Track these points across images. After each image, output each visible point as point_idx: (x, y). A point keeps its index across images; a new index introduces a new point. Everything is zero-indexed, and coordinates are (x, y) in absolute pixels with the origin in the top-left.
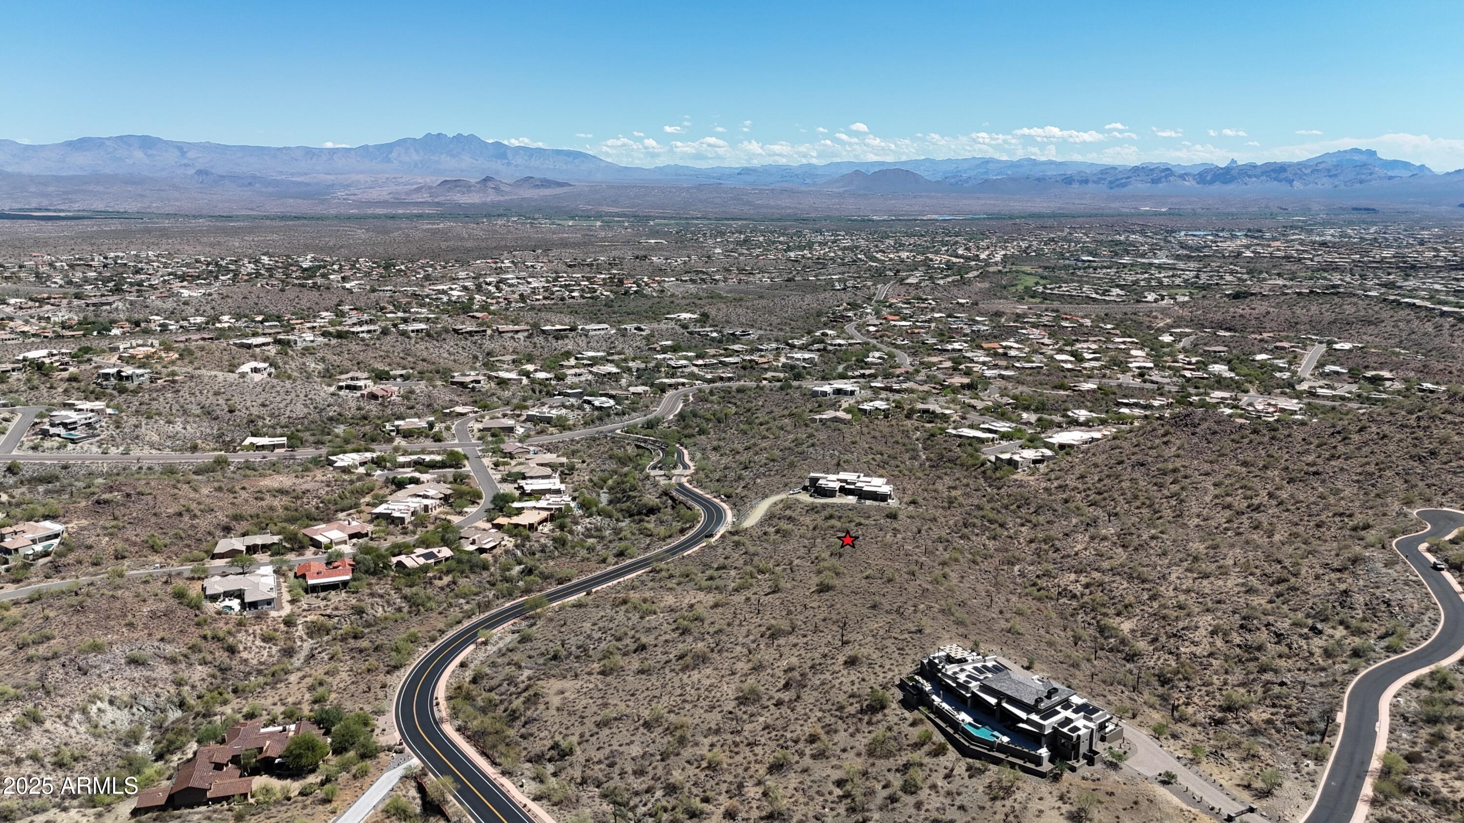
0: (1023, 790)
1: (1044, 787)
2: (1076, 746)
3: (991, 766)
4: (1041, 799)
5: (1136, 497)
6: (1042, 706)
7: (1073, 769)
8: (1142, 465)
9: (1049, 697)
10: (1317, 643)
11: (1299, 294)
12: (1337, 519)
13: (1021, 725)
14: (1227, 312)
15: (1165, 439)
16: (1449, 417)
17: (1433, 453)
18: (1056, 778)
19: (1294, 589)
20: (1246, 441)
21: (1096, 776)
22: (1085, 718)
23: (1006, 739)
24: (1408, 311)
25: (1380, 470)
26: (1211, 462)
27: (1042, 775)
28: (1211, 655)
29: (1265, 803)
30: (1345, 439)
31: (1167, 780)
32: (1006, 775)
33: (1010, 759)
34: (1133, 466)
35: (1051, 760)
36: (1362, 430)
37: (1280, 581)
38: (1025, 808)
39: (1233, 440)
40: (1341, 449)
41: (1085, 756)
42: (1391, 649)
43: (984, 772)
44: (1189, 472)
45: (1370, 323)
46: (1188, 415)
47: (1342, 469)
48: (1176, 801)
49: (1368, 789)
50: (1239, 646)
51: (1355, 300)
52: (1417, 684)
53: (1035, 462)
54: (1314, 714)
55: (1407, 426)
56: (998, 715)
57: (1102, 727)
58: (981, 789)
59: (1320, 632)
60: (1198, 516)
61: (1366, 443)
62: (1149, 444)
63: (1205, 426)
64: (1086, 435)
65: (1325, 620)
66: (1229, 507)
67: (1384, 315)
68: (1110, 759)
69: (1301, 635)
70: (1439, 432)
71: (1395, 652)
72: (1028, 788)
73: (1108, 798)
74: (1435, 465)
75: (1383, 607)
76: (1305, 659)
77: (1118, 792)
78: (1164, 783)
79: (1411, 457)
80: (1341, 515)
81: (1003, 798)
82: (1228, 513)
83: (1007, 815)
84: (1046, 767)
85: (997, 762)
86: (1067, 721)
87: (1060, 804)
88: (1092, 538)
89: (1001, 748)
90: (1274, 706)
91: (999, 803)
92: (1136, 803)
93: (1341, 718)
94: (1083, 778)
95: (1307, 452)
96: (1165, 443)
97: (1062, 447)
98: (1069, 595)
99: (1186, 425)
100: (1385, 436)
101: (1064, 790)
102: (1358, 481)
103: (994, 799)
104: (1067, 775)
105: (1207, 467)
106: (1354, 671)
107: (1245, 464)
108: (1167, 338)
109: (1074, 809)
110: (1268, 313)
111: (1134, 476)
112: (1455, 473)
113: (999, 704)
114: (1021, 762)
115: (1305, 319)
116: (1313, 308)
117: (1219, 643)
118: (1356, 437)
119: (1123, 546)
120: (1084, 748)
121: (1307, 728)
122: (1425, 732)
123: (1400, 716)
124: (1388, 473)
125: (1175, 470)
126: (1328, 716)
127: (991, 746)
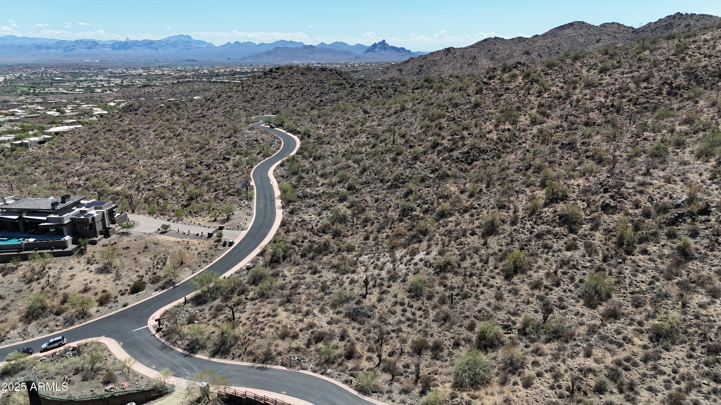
0: (55, 268)
1: (72, 261)
2: (92, 226)
3: (22, 263)
4: (71, 269)
5: (110, 145)
6: (59, 207)
7: (94, 243)
8: (110, 130)
9: (63, 202)
10: (229, 164)
11: (173, 83)
12: (220, 128)
13: (43, 224)
14: (141, 91)
15: (121, 119)
16: (255, 85)
17: (253, 98)
18: (82, 252)
19: (209, 149)
20: (165, 112)
21: (112, 242)
22: (95, 209)
23: (31, 240)
24: (220, 84)
25: (232, 109)
26: (149, 124)
27: (70, 254)
28: (173, 184)
29: (227, 224)
30: (212, 101)
31: (165, 230)
32: (37, 264)
33: (38, 252)
34: (104, 132)
35: (74, 242)
36: (219, 97)
37: (201, 149)
38: (59, 278)
39: (158, 113)
40: (212, 105)
41: (101, 233)
42: (265, 156)
43: (16, 269)
44: (138, 129)
45: (207, 91)
46: (130, 106)
47: (215, 112)
48: (173, 239)
49: (278, 203)
50: (188, 176)
51: (198, 83)
52: (282, 165)
53: (40, 143)
54: (239, 186)
55: (238, 91)
56: (21, 227)
57: (111, 213)
58: (15, 280)
59: (229, 159)
60: (149, 145)
61: (222, 101)
62: (112, 123)
63: (141, 109)
64: (71, 127)
65: (230, 154)
66: (164, 137)
68: (122, 231)
69: (219, 163)
70: (252, 91)
71: (267, 157)
72: (59, 266)
73: (125, 251)
74: (255, 102)
75: (255, 142)
76: (225, 172)
77: (132, 245)
78: (162, 233)
79: (244, 102)
80: (221, 126)
81: (38, 279)
82: (164, 140)
83: (43, 289)
84: (71, 247)
85: (25, 258)
86: (83, 212)
87: (88, 266)
88: (86, 162)
89: (29, 247)
90: (216, 190)
91: (34, 284)
92: (146, 248)
93: (252, 183)
94: (104, 246)
95: (197, 110)
96: (121, 121)
97: (57, 133)
99: (131, 111)
100: (230, 97)
101: (90, 256)
102: (224, 115)
103: (31, 281)
104: (90, 248)
105: (147, 126)
106: (252, 167)
107: (167, 120)
108: (112, 104)
109: (100, 266)
110: (161, 90)
111: (106, 136)
112: (264, 104)
113: (20, 218)
114: (50, 251)
115: (178, 92)
116: (180, 88)
117: (176, 178)
118: (217, 100)
119: (107, 161)
120: (99, 227)
121: (236, 194)
122: (294, 179)
123: (280, 178)
124: (236, 110)
125: (130, 130)
126: (246, 185)
127: (18, 248)
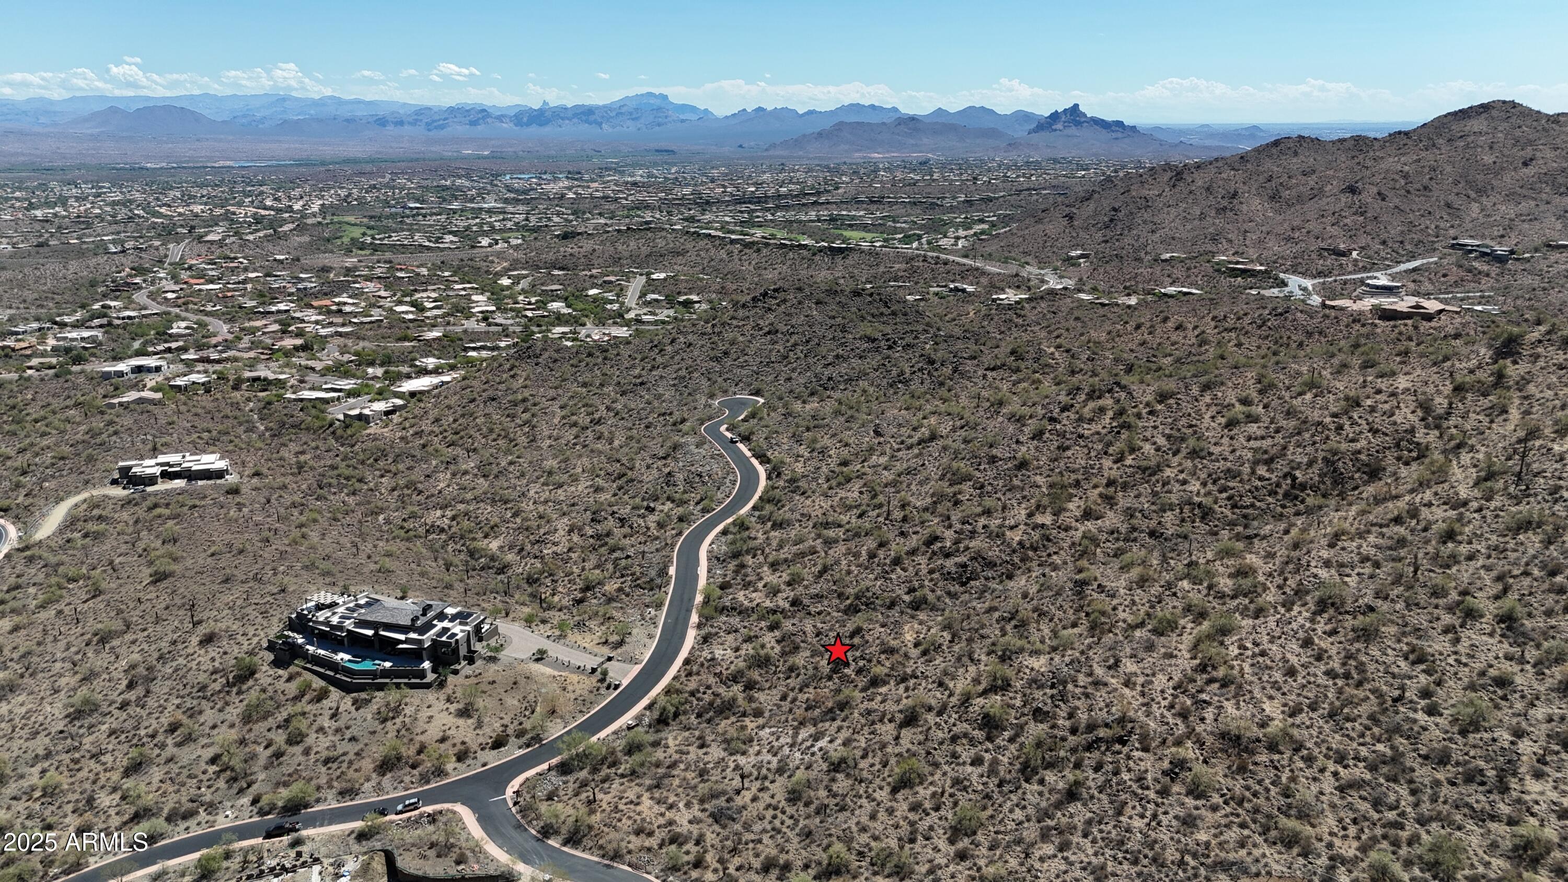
0: (412, 705)
1: (431, 696)
2: (456, 651)
3: (377, 693)
4: (429, 707)
5: (491, 431)
6: (419, 623)
7: (456, 672)
8: (493, 399)
9: (424, 614)
10: (652, 519)
11: (619, 231)
12: (661, 418)
13: (401, 646)
14: (558, 251)
15: (512, 373)
16: (735, 322)
17: (726, 353)
18: (442, 685)
19: (632, 480)
20: (583, 364)
21: (477, 672)
22: (461, 624)
23: (388, 664)
24: (706, 241)
25: (690, 373)
26: (556, 388)
27: (428, 686)
28: (570, 550)
29: (619, 650)
30: (661, 351)
31: (540, 656)
32: (393, 696)
33: (395, 681)
34: (485, 402)
35: (434, 670)
36: (673, 341)
37: (621, 476)
38: (416, 719)
39: (572, 365)
40: (659, 360)
41: (465, 658)
42: (705, 511)
43: (370, 701)
44: (537, 400)
45: (678, 254)
46: (529, 348)
47: (661, 377)
48: (549, 671)
49: (694, 618)
50: (592, 536)
52: (725, 532)
53: (387, 413)
54: (653, 573)
55: (705, 334)
56: (377, 645)
57: (478, 628)
58: (369, 716)
59: (653, 510)
60: (550, 438)
61: (677, 353)
62: (498, 380)
63: (546, 355)
64: (436, 380)
65: (656, 499)
66: (575, 424)
67: (689, 246)
68: (489, 654)
69: (639, 516)
70: (728, 335)
71: (708, 512)
72: (417, 702)
73: (490, 687)
74: (728, 362)
75: (697, 479)
76: (644, 534)
77: (498, 679)
78: (537, 660)
79: (711, 359)
80: (664, 414)
81: (393, 718)
82: (575, 430)
83: (398, 731)
84: (430, 677)
85: (381, 687)
86: (445, 630)
87: (448, 705)
88: (454, 475)
89: (385, 673)
90: (623, 576)
91: (389, 724)
92: (515, 683)
93: (672, 571)
94: (467, 677)
95: (633, 367)
96: (513, 377)
97: (413, 394)
98: (437, 531)
99: (529, 357)
100: (690, 344)
101: (450, 692)
102: (674, 385)
103: (385, 721)
104: (451, 679)
105: (552, 393)
106: (680, 534)
107: (585, 385)
108: (505, 282)
109: (461, 706)
110: (594, 250)
111: (487, 411)
112: (742, 367)
113: (376, 634)
114: (406, 681)
115: (626, 254)
116: (632, 244)
117: (576, 538)
118: (669, 349)
119: (484, 476)
120: (463, 651)
121: (647, 586)
122: (732, 565)
123: (714, 558)
124: (696, 375)
125: (524, 400)
126: (663, 572)
127: (373, 674)
